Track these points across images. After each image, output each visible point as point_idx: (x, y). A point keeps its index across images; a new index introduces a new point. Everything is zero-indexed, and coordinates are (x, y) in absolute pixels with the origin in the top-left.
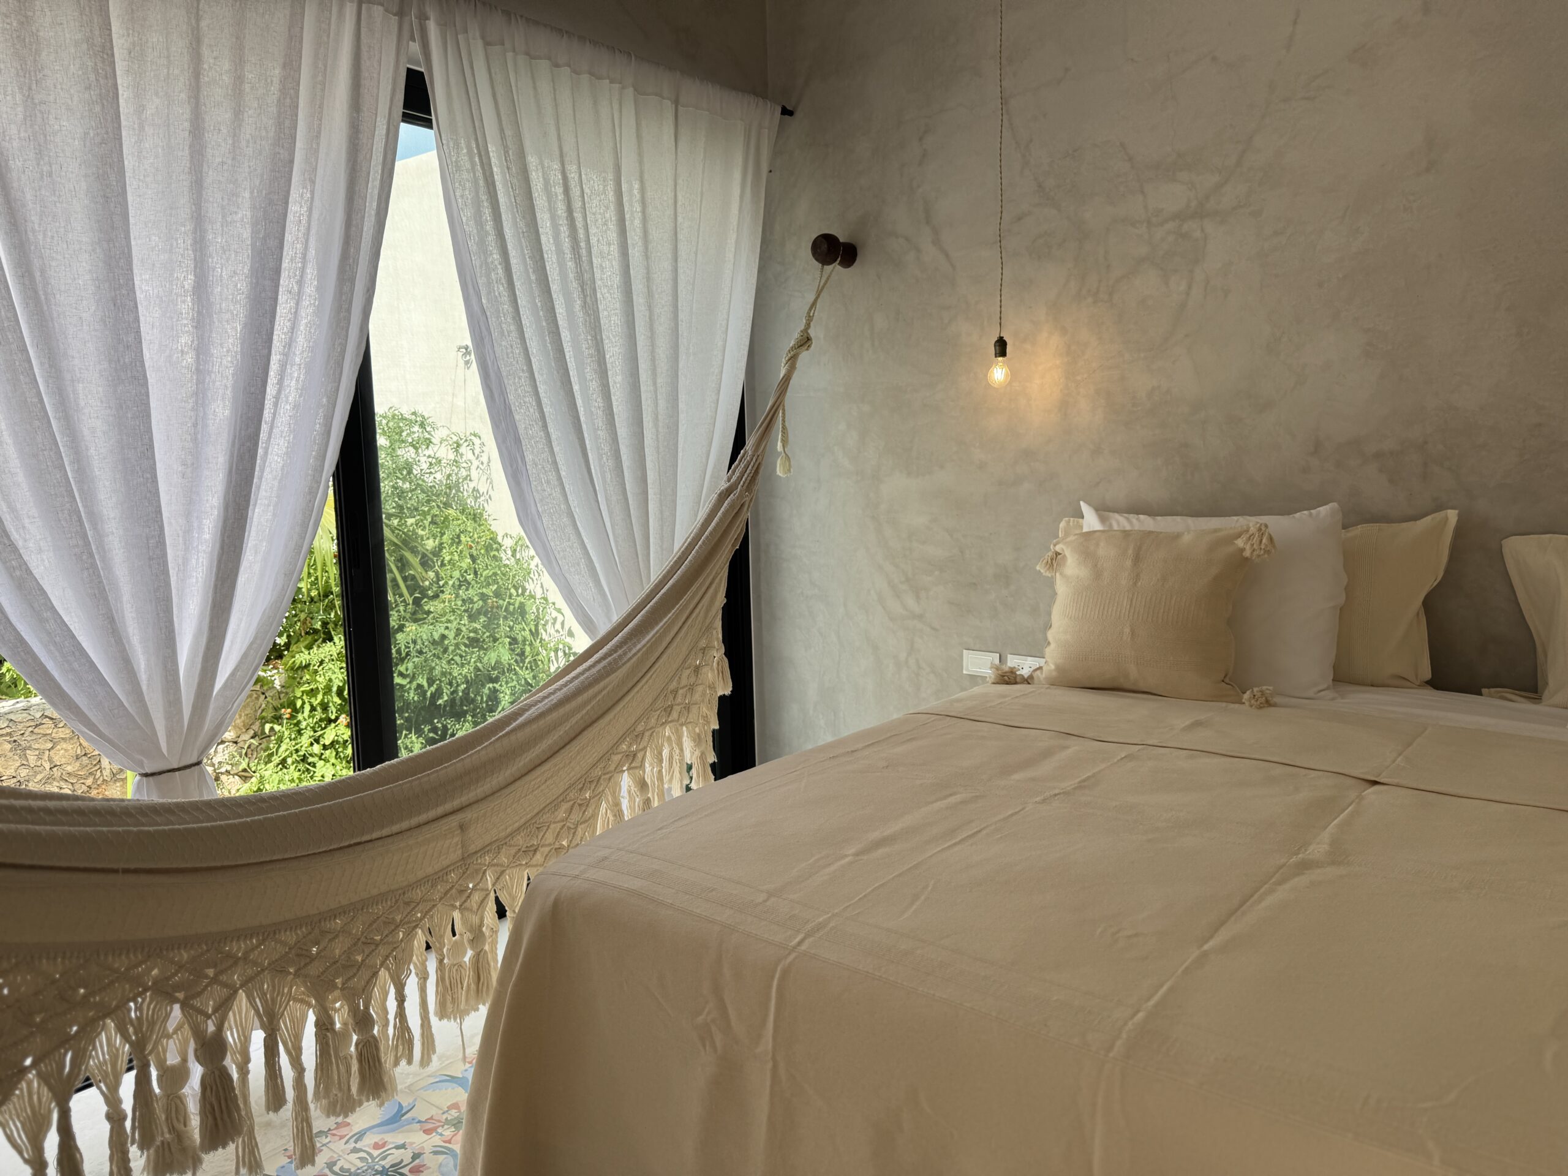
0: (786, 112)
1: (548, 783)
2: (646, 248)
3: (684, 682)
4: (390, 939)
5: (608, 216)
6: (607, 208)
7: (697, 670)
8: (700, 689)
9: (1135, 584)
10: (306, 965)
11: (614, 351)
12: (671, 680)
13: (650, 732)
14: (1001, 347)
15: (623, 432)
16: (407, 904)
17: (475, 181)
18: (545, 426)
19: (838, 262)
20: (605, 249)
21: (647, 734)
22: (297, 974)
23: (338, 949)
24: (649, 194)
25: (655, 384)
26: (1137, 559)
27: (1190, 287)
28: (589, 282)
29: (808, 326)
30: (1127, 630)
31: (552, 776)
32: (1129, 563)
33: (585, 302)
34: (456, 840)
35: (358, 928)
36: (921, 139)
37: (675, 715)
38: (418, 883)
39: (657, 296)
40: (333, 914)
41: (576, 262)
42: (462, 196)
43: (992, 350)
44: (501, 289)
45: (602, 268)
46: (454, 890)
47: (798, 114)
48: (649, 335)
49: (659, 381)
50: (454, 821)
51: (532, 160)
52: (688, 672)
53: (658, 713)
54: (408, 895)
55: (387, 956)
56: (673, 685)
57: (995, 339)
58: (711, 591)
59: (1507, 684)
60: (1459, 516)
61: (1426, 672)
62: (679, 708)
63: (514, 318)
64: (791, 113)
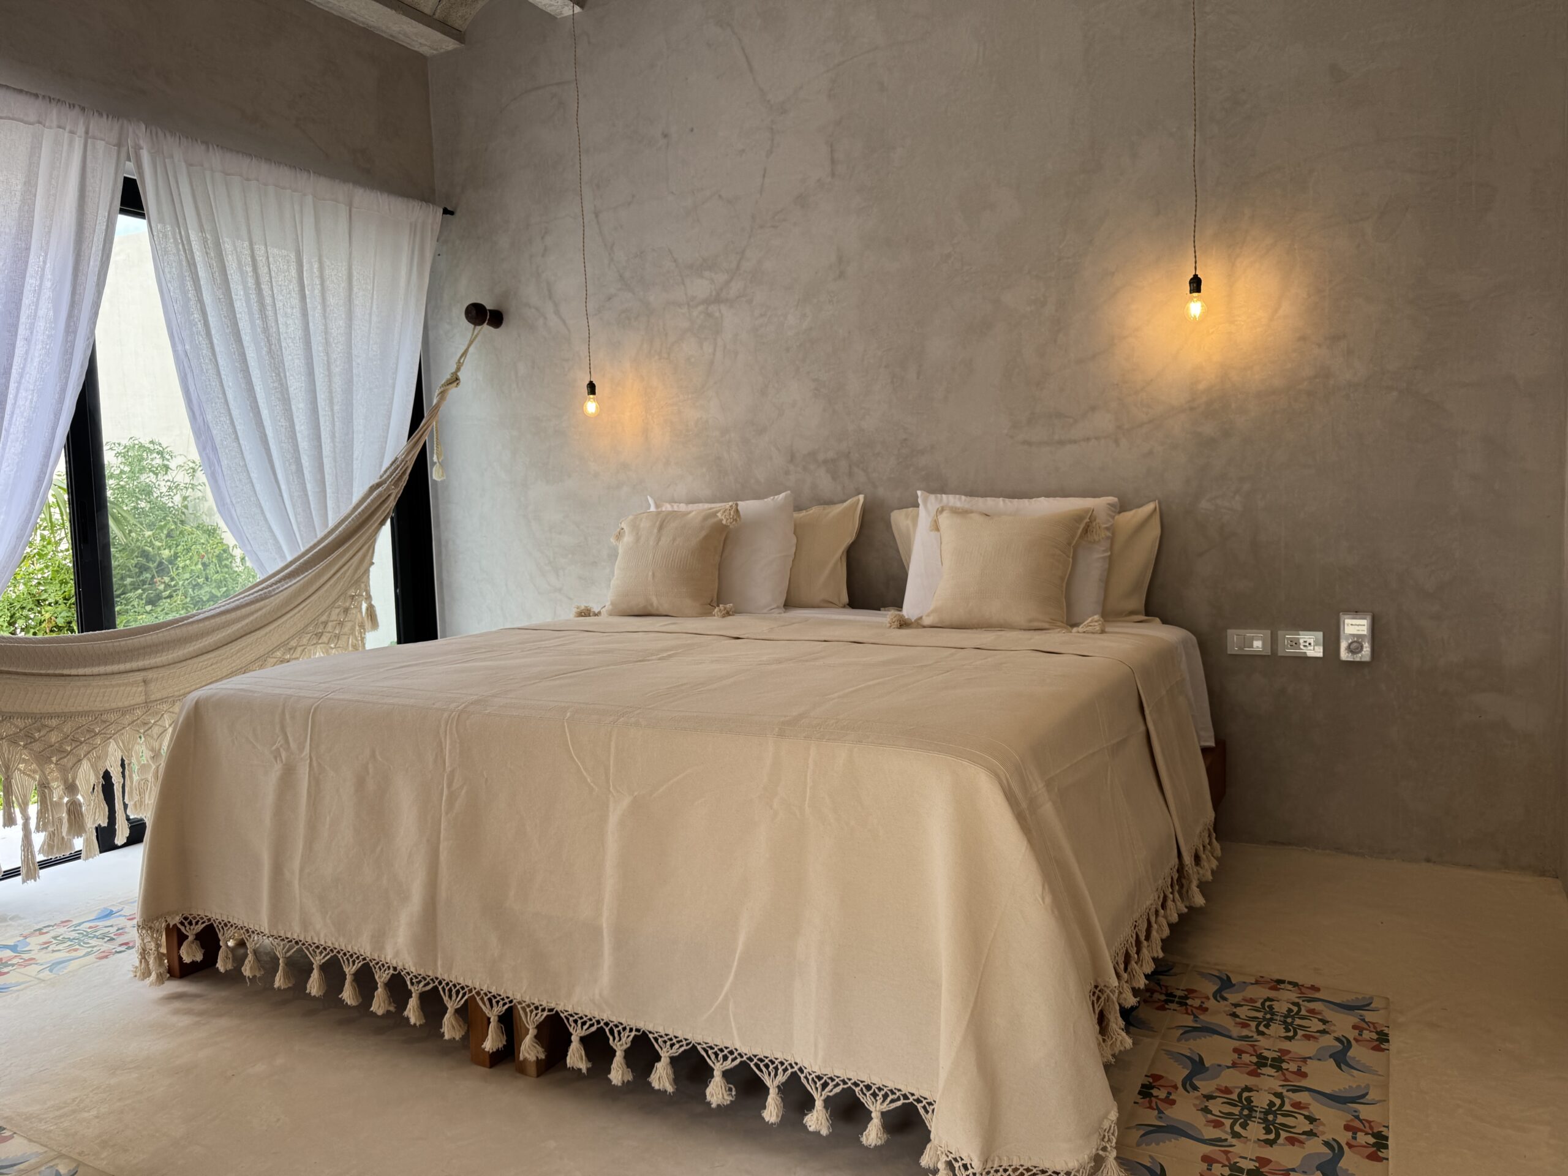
0: (446, 212)
1: (213, 667)
2: (325, 311)
3: (334, 617)
4: (91, 741)
5: (291, 287)
6: (290, 281)
7: (346, 611)
8: (349, 625)
9: (657, 543)
10: (31, 743)
11: (296, 385)
12: (322, 614)
13: (302, 648)
14: (592, 388)
15: (304, 444)
16: (105, 722)
17: (180, 261)
18: (237, 438)
19: (486, 324)
20: (289, 310)
21: (299, 649)
22: (25, 747)
23: (54, 738)
24: (327, 272)
25: (332, 410)
26: (661, 528)
27: (715, 350)
28: (274, 335)
29: (458, 369)
30: (650, 574)
31: (217, 663)
32: (655, 531)
33: (270, 349)
34: (140, 689)
35: (67, 728)
36: (543, 238)
37: (325, 639)
38: (112, 710)
39: (334, 345)
40: (51, 716)
41: (263, 321)
42: (170, 273)
43: (585, 390)
44: (202, 340)
45: (287, 325)
46: (139, 721)
47: (458, 214)
48: (327, 374)
49: (336, 408)
50: (139, 676)
51: (227, 246)
52: (337, 610)
53: (309, 635)
54: (104, 717)
55: (89, 753)
56: (324, 618)
57: (588, 382)
58: (360, 554)
59: (898, 604)
60: (865, 498)
61: (845, 598)
62: (329, 635)
63: (211, 360)
64: (452, 213)
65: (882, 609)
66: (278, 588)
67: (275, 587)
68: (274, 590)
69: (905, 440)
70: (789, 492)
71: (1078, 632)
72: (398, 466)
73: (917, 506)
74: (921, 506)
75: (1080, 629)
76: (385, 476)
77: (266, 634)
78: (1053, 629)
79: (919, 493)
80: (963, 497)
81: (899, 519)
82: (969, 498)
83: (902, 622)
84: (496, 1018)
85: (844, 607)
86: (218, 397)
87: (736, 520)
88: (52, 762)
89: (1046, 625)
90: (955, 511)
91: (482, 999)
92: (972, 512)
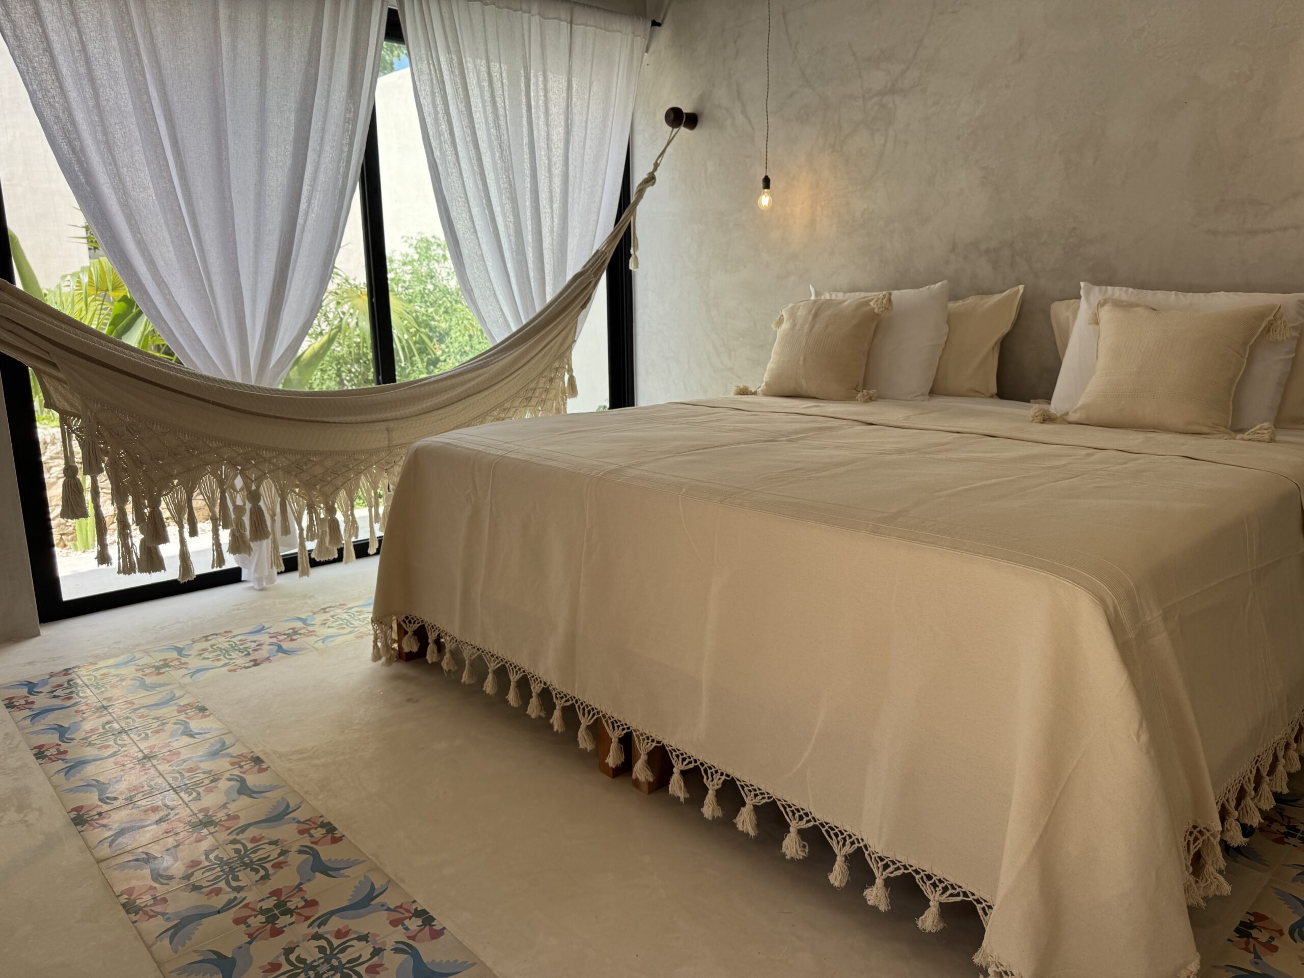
0: (655, 24)
1: (443, 421)
2: (547, 119)
3: (541, 385)
4: (347, 474)
7: (551, 380)
8: (553, 392)
9: (811, 330)
10: (300, 473)
12: (531, 382)
13: (515, 409)
14: (767, 183)
15: (529, 238)
16: (356, 460)
17: (432, 80)
18: (475, 232)
19: (682, 126)
21: (512, 410)
24: (550, 84)
25: (552, 208)
26: (816, 316)
27: (886, 141)
28: (506, 142)
29: (655, 169)
30: (802, 358)
31: (445, 418)
32: (810, 318)
33: (502, 154)
34: (384, 436)
36: (735, 42)
37: (533, 403)
38: (362, 451)
39: (554, 150)
40: (315, 454)
41: (496, 129)
42: (424, 90)
43: (761, 185)
44: (448, 147)
46: (383, 461)
47: (664, 26)
48: (548, 175)
50: (383, 426)
51: (469, 64)
52: (544, 380)
53: (521, 399)
54: (356, 456)
55: (345, 483)
56: (533, 385)
57: (763, 177)
58: (564, 333)
59: (1047, 397)
60: (1025, 289)
61: (993, 388)
62: (536, 400)
63: (455, 164)
64: (659, 25)
65: (1032, 401)
66: (495, 359)
67: (492, 358)
68: (491, 360)
69: (1074, 229)
70: (945, 281)
71: (1243, 439)
72: (599, 257)
73: (1079, 297)
74: (1083, 299)
75: (1245, 436)
76: (588, 266)
77: (486, 396)
78: (1214, 434)
79: (1082, 284)
80: (1131, 290)
81: (1059, 310)
82: (1136, 291)
83: (1046, 417)
84: (617, 739)
85: (992, 397)
86: (460, 197)
87: (888, 309)
88: (315, 489)
89: (1205, 429)
90: (1118, 304)
91: (607, 721)
92: (1137, 305)
